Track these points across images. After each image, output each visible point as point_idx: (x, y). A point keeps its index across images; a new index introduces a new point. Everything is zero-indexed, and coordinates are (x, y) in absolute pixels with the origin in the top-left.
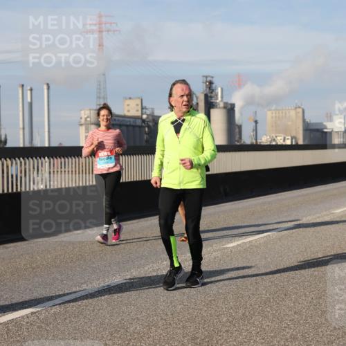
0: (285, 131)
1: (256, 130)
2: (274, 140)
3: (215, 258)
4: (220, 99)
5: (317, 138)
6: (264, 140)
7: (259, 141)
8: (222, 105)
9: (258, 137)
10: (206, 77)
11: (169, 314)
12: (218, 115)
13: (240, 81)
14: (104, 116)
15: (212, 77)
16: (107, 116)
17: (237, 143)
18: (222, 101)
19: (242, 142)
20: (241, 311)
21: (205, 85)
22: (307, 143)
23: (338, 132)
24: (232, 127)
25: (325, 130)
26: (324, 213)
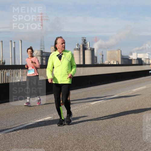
0: (114, 59)
1: (102, 58)
2: (110, 62)
3: (86, 108)
4: (88, 46)
5: (127, 62)
6: (106, 62)
7: (104, 63)
8: (89, 49)
9: (104, 61)
10: (83, 38)
11: (68, 130)
12: (88, 53)
14: (29, 52)
15: (85, 38)
16: (31, 52)
17: (95, 64)
18: (89, 47)
19: (97, 63)
20: (96, 129)
21: (82, 41)
22: (123, 63)
23: (134, 59)
24: (93, 57)
25: (130, 59)
26: (129, 91)
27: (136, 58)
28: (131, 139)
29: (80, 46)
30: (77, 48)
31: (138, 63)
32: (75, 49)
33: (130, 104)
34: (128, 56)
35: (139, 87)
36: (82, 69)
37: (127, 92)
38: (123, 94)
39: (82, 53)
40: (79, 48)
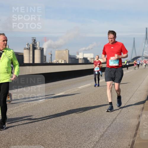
0: (62, 58)
1: (51, 58)
2: (58, 61)
3: (35, 105)
4: (38, 46)
5: (74, 61)
6: (54, 61)
7: (52, 62)
8: (39, 48)
9: (52, 61)
10: (33, 38)
12: (37, 53)
13: (46, 39)
15: (35, 38)
17: (44, 63)
18: (39, 47)
19: (46, 62)
20: (44, 125)
21: (32, 41)
22: (70, 62)
23: (81, 59)
24: (42, 56)
25: (76, 58)
26: (75, 88)
27: (82, 58)
28: (76, 134)
29: (30, 46)
30: (27, 47)
31: (84, 62)
32: (25, 49)
33: (76, 100)
34: (75, 56)
35: (84, 85)
36: (31, 67)
37: (73, 90)
38: (70, 91)
39: (31, 52)
40: (29, 47)
